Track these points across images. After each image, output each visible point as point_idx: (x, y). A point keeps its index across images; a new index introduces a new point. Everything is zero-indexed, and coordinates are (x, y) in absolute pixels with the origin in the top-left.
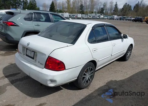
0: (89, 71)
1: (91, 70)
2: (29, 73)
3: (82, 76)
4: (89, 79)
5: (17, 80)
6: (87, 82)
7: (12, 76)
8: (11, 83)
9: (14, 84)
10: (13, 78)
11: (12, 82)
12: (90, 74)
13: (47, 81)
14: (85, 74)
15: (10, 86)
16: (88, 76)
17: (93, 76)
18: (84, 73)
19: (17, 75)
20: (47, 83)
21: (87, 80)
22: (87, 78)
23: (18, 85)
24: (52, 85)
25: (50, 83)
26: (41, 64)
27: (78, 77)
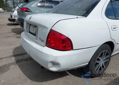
0: (104, 56)
1: (107, 54)
2: (29, 52)
3: (95, 61)
4: (103, 66)
5: (22, 60)
6: (100, 69)
7: (20, 56)
8: (16, 62)
9: (19, 64)
10: (20, 58)
11: (18, 62)
12: (105, 60)
13: (47, 62)
14: (98, 60)
15: (14, 65)
16: (102, 62)
17: (108, 62)
18: (98, 57)
19: (24, 55)
20: (47, 66)
21: (101, 67)
22: (101, 64)
23: (22, 65)
24: (54, 69)
25: (51, 67)
26: (42, 41)
27: (89, 63)
